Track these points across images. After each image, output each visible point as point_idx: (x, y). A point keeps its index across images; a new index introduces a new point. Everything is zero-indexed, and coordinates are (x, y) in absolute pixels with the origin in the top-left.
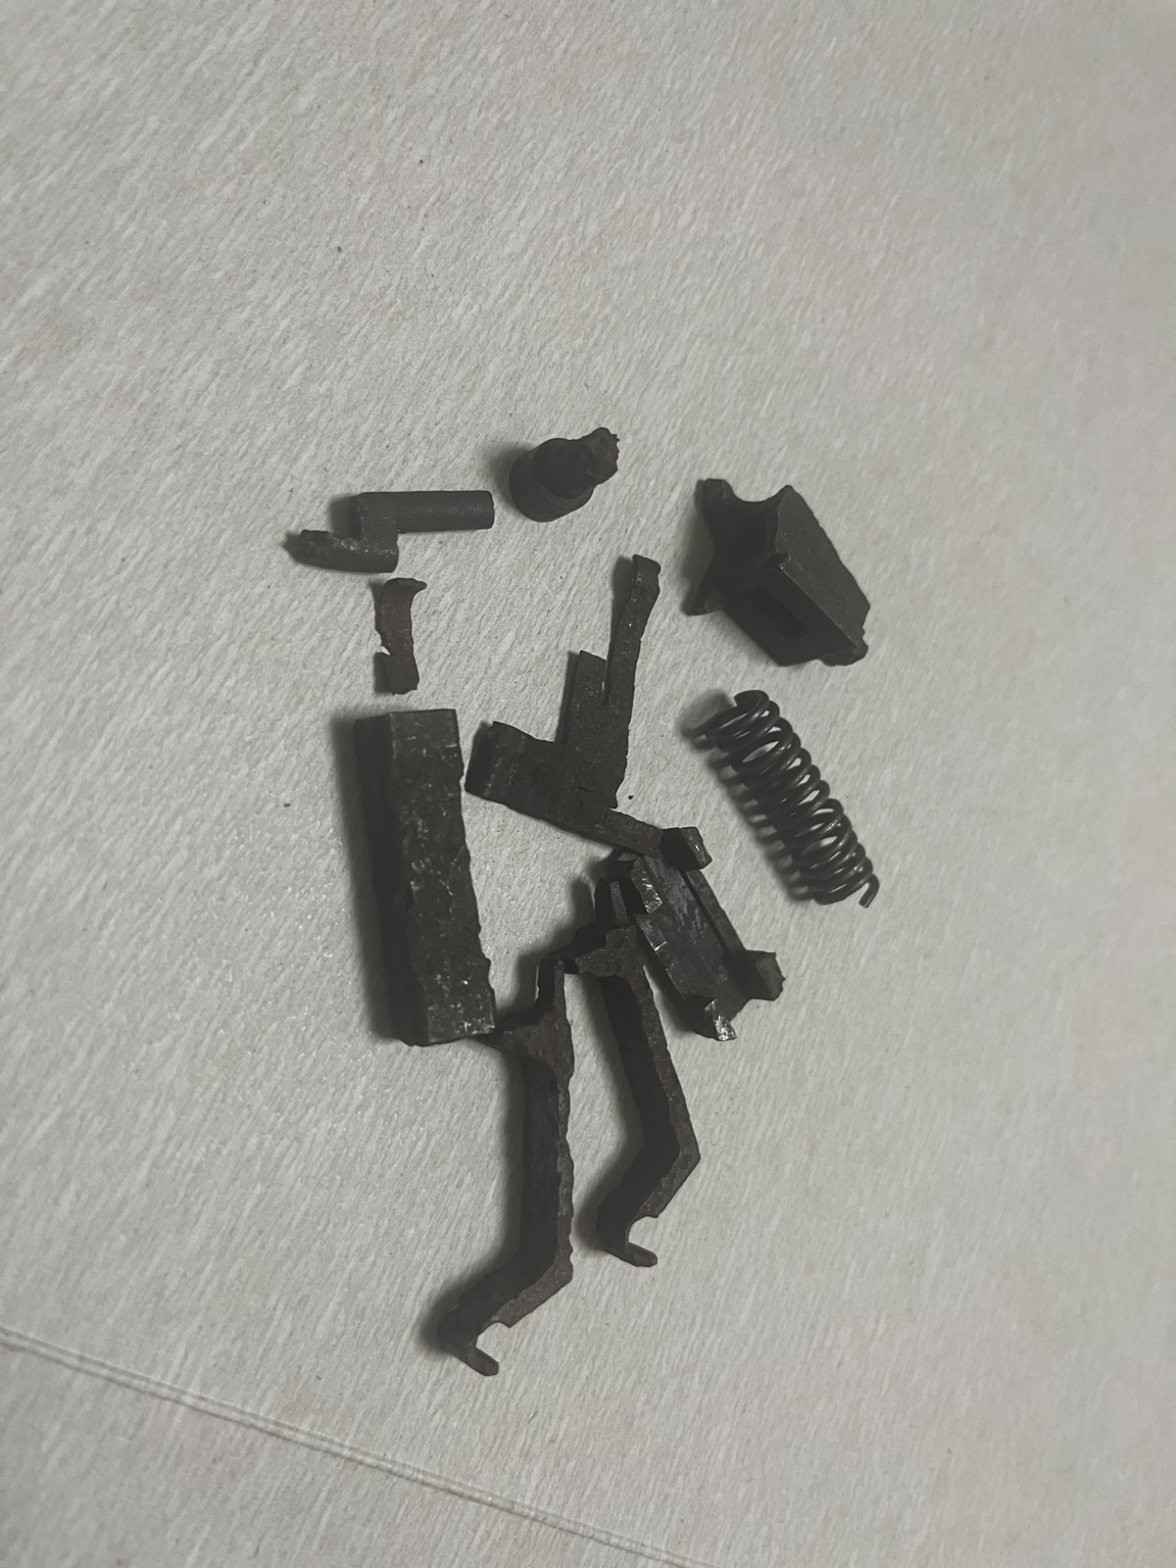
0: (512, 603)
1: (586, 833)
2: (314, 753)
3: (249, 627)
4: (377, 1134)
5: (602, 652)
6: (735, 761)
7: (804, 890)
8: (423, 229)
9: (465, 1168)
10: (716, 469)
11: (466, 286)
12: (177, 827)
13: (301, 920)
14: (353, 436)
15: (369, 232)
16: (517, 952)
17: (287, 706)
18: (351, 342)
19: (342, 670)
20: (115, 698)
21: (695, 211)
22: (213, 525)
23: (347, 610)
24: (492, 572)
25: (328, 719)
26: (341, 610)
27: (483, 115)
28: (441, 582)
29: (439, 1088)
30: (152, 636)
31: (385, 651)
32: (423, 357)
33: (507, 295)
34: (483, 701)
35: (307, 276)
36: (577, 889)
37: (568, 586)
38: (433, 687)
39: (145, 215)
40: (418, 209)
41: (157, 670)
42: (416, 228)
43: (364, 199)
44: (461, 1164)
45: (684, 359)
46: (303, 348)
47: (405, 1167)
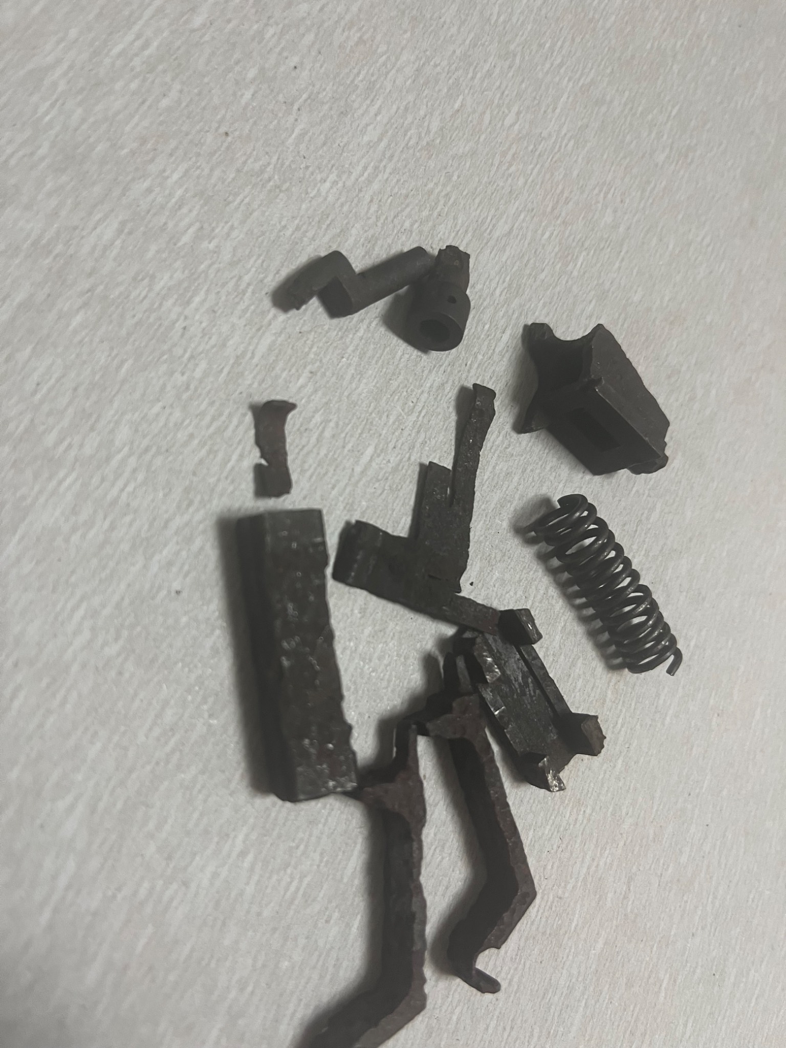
0: (372, 423)
1: (436, 615)
2: (202, 549)
3: (145, 442)
4: (255, 878)
5: (448, 463)
6: (559, 553)
7: (619, 660)
8: (296, 120)
9: (334, 904)
10: (541, 317)
11: (332, 167)
12: (81, 612)
13: (189, 691)
14: (237, 285)
15: (251, 121)
16: (377, 716)
17: (179, 507)
18: (237, 208)
19: (227, 478)
20: (29, 501)
21: (518, 113)
22: (117, 355)
23: (231, 428)
24: (354, 397)
25: (214, 519)
26: (227, 428)
27: (346, 33)
28: (311, 405)
29: (310, 835)
30: (62, 448)
31: (263, 462)
32: (296, 222)
33: (366, 174)
34: (347, 504)
35: (198, 155)
36: (429, 662)
37: (418, 408)
38: (304, 492)
39: (63, 104)
40: (292, 104)
41: (64, 479)
42: (291, 119)
43: (248, 95)
44: (330, 902)
45: (511, 229)
46: (195, 212)
47: (280, 905)
